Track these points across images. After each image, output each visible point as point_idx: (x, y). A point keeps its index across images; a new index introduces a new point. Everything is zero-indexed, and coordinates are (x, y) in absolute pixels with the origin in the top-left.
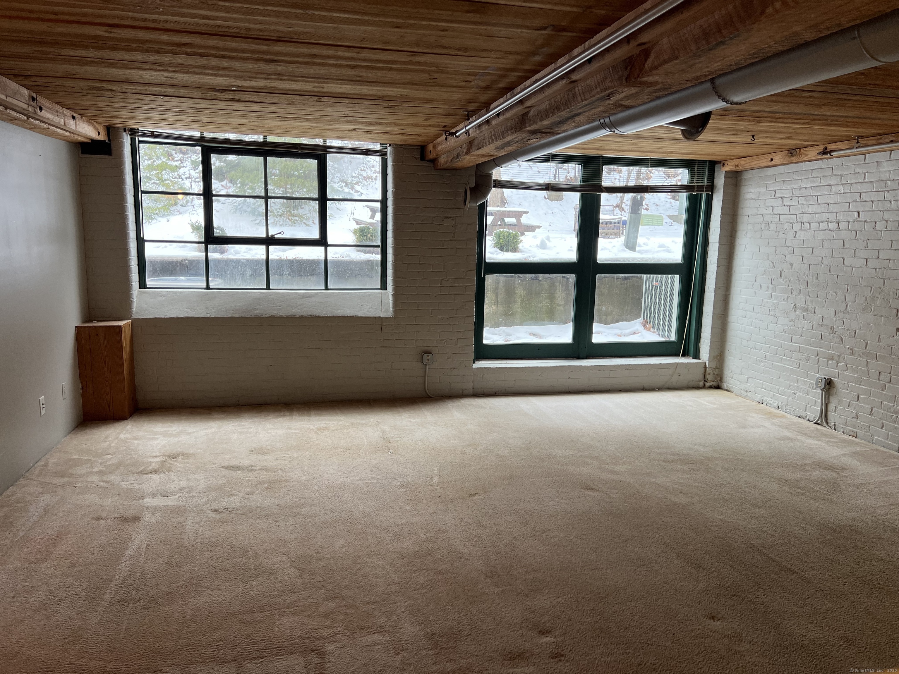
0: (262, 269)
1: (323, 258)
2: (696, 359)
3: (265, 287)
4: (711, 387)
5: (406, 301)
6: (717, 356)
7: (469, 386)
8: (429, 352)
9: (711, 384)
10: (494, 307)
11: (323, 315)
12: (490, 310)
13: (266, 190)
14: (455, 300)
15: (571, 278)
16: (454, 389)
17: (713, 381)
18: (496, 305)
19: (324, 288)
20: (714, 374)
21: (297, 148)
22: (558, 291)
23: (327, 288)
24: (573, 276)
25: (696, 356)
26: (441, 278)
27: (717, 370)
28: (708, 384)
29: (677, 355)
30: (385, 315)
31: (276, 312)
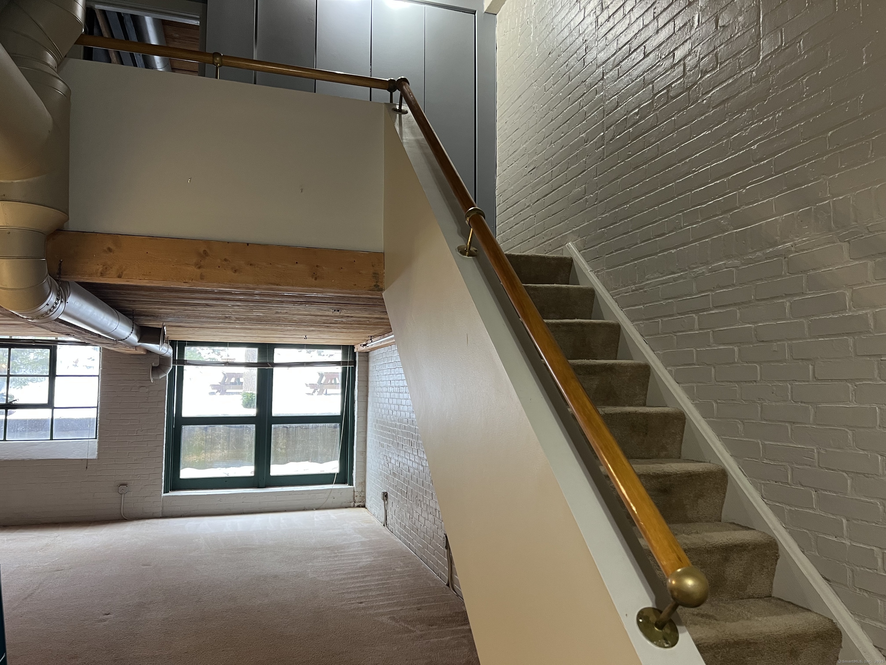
0: (1, 426)
1: (51, 417)
2: (351, 485)
3: (3, 439)
4: (359, 506)
5: (108, 447)
6: (362, 483)
7: (158, 510)
8: (125, 485)
9: (359, 504)
10: (226, 452)
11: (40, 458)
12: (223, 454)
13: (9, 371)
14: (147, 445)
15: (253, 427)
16: (146, 513)
17: (361, 502)
18: (227, 451)
19: (49, 439)
20: (360, 496)
21: (32, 342)
22: (280, 437)
23: (52, 439)
24: (254, 425)
25: (351, 484)
26: (136, 429)
27: (363, 493)
28: (356, 504)
29: (332, 483)
30: (90, 457)
31: (3, 457)
